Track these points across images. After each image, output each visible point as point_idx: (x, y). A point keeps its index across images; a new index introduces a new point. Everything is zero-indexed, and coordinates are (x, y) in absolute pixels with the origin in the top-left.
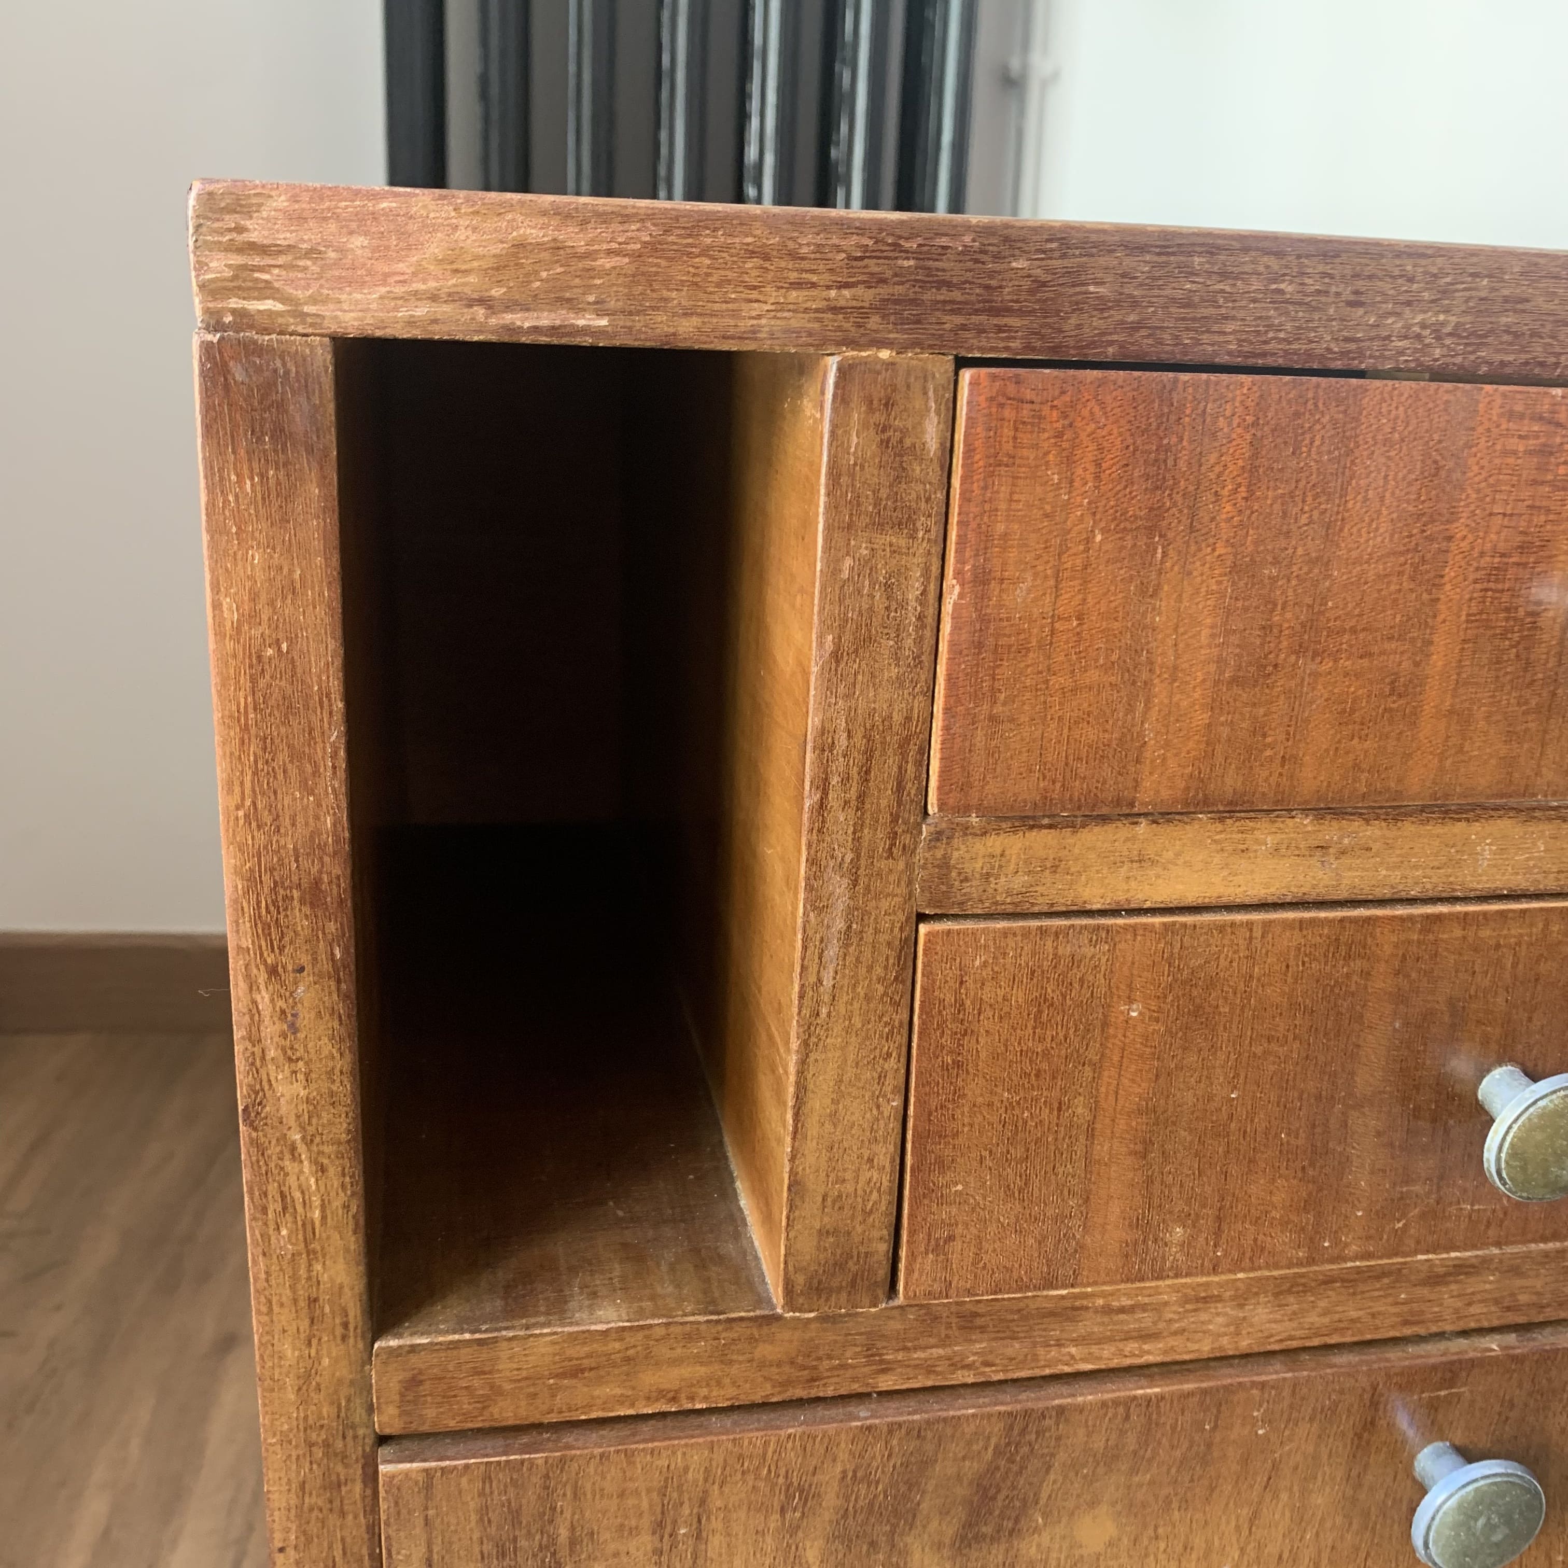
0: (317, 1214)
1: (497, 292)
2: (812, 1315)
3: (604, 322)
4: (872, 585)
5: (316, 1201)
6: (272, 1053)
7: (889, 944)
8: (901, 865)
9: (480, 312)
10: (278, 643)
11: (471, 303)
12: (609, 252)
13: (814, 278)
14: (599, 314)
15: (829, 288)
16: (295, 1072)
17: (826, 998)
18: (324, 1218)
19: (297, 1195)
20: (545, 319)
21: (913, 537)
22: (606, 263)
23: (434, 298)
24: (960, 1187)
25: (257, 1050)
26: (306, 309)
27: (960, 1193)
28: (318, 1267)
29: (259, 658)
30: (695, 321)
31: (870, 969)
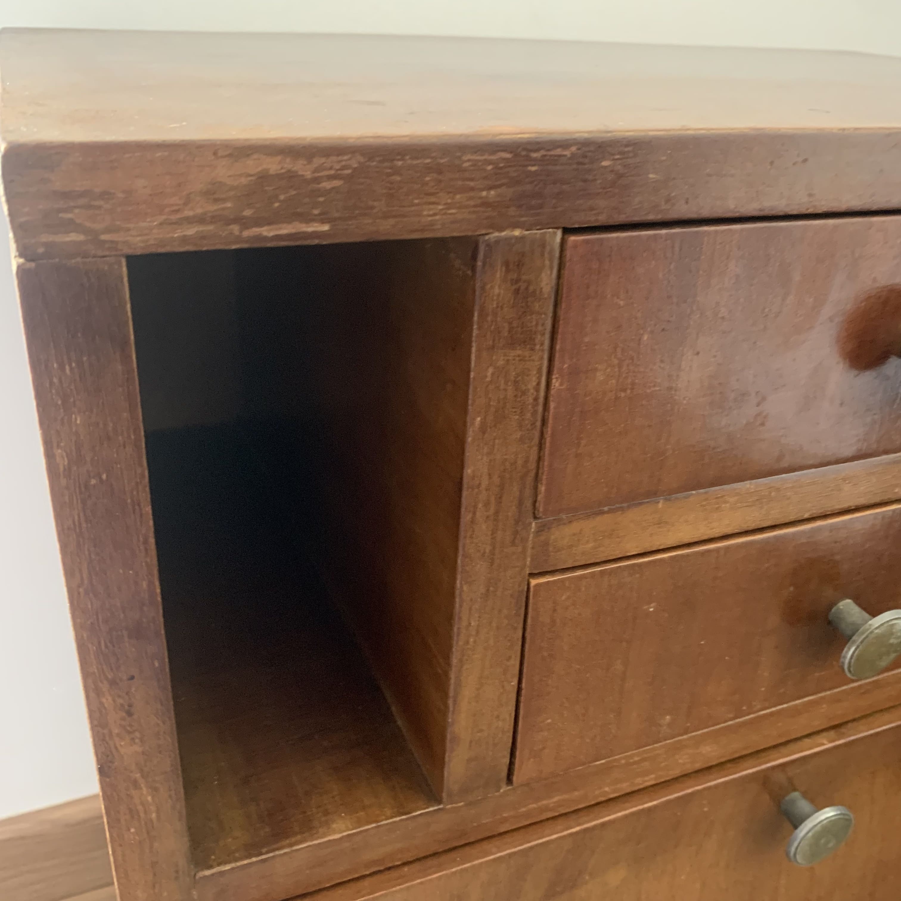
0: (154, 815)
1: (247, 213)
2: (462, 804)
3: (326, 228)
4: (506, 383)
5: (153, 808)
6: (116, 731)
7: (512, 596)
8: (520, 549)
9: (235, 229)
10: (99, 475)
11: (229, 222)
12: (330, 178)
13: (472, 184)
14: (323, 222)
15: (482, 190)
16: (133, 739)
17: (474, 633)
18: (158, 817)
19: (140, 808)
20: (286, 229)
21: (532, 349)
22: (327, 185)
23: (201, 220)
24: (549, 721)
25: (106, 731)
26: (103, 237)
27: (549, 724)
28: (156, 845)
29: (87, 486)
30: (392, 221)
31: (500, 611)
